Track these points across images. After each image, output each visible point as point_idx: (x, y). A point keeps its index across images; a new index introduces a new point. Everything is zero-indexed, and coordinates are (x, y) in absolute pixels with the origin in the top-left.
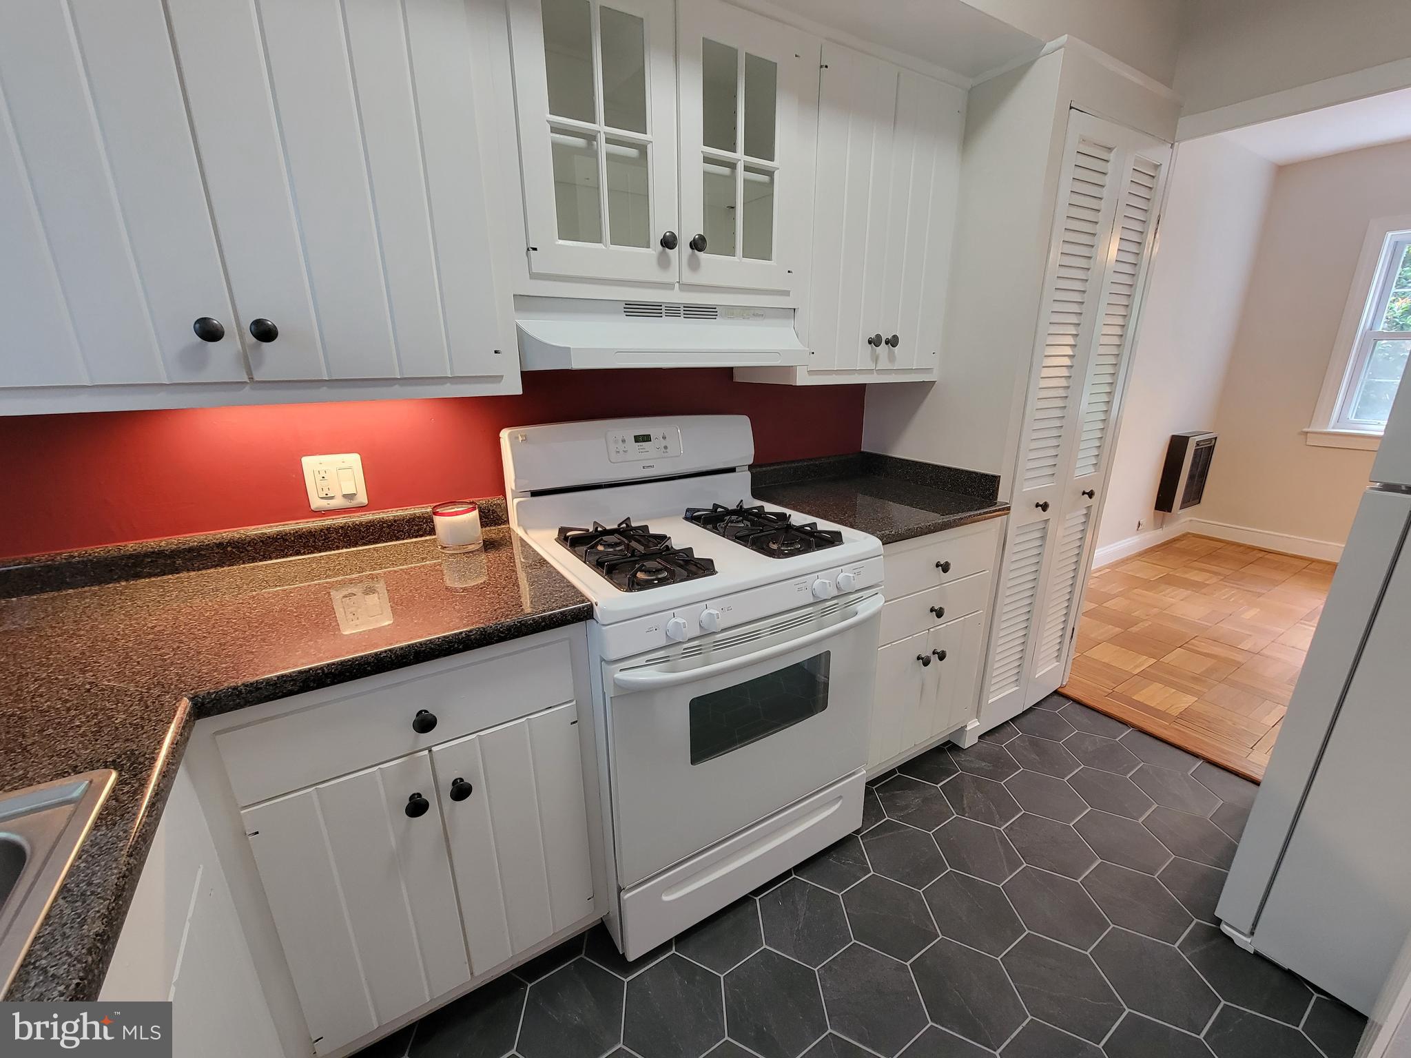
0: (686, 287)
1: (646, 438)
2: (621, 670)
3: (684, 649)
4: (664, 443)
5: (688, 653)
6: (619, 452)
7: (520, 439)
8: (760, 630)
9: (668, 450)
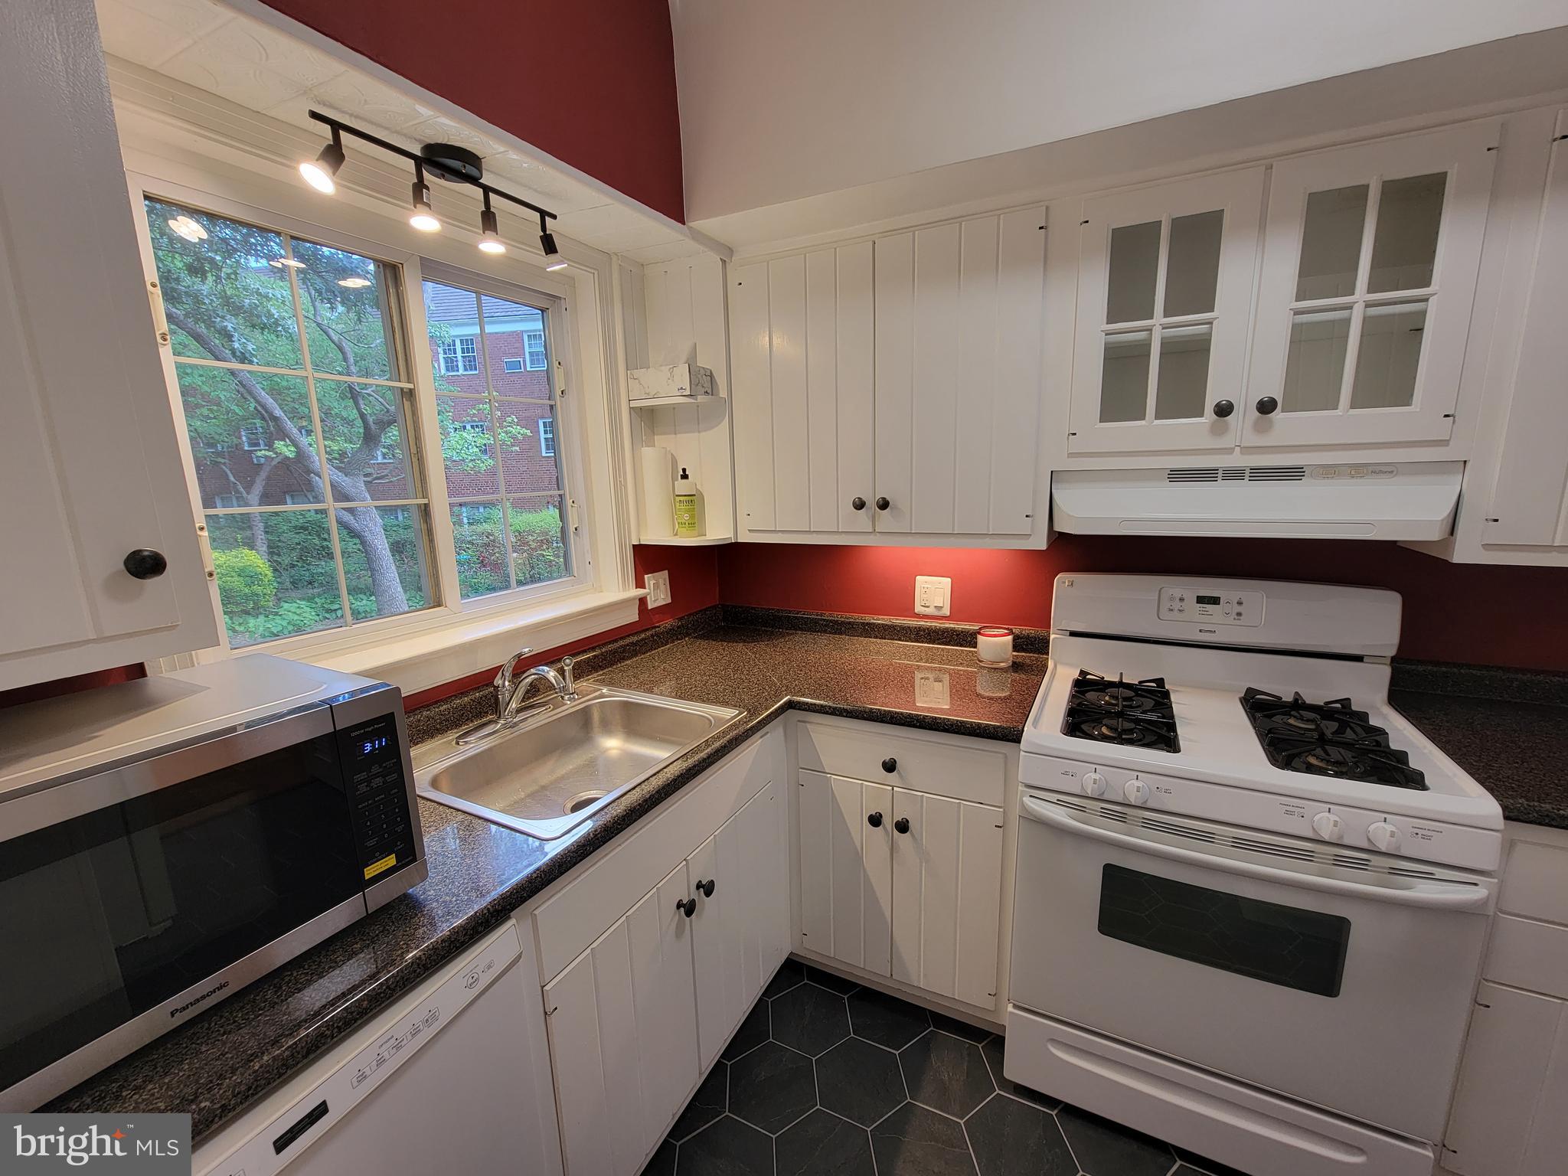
0: (1247, 450)
1: (1215, 601)
2: (1031, 796)
3: (1102, 808)
4: (1239, 609)
5: (1106, 814)
6: (1172, 610)
7: (1067, 584)
8: (1213, 834)
9: (1241, 618)
